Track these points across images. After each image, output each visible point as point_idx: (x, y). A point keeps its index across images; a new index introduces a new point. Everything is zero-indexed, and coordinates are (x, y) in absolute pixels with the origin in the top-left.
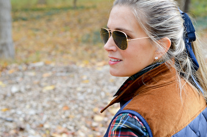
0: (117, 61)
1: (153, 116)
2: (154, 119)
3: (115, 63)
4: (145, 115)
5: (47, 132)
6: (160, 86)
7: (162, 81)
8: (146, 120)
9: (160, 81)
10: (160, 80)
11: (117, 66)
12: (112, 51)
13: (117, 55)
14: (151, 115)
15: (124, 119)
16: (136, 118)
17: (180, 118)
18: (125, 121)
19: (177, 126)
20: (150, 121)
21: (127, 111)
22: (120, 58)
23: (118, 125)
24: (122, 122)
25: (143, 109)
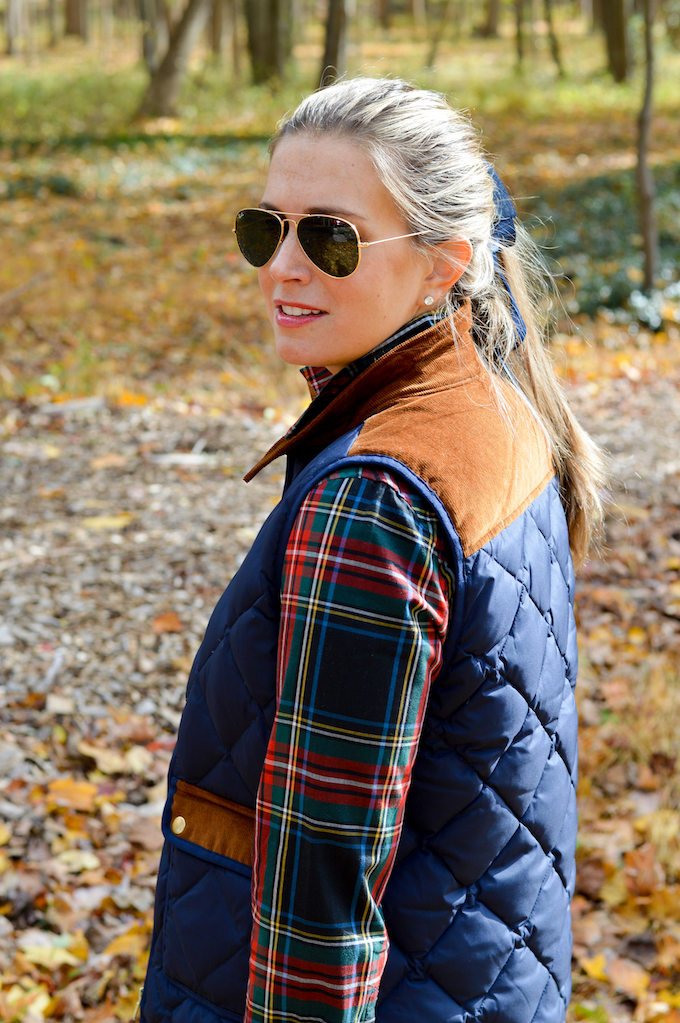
0: (312, 314)
1: (446, 472)
2: (450, 478)
3: (307, 322)
4: (422, 468)
5: (59, 735)
6: (442, 388)
7: (445, 374)
8: (427, 484)
9: (440, 373)
10: (439, 368)
11: (312, 329)
12: (296, 284)
13: (312, 296)
14: (439, 469)
15: (353, 491)
16: (390, 482)
17: (511, 482)
18: (358, 499)
19: (507, 504)
20: (439, 483)
21: (364, 458)
22: (322, 306)
23: (335, 511)
24: (349, 503)
25: (417, 451)
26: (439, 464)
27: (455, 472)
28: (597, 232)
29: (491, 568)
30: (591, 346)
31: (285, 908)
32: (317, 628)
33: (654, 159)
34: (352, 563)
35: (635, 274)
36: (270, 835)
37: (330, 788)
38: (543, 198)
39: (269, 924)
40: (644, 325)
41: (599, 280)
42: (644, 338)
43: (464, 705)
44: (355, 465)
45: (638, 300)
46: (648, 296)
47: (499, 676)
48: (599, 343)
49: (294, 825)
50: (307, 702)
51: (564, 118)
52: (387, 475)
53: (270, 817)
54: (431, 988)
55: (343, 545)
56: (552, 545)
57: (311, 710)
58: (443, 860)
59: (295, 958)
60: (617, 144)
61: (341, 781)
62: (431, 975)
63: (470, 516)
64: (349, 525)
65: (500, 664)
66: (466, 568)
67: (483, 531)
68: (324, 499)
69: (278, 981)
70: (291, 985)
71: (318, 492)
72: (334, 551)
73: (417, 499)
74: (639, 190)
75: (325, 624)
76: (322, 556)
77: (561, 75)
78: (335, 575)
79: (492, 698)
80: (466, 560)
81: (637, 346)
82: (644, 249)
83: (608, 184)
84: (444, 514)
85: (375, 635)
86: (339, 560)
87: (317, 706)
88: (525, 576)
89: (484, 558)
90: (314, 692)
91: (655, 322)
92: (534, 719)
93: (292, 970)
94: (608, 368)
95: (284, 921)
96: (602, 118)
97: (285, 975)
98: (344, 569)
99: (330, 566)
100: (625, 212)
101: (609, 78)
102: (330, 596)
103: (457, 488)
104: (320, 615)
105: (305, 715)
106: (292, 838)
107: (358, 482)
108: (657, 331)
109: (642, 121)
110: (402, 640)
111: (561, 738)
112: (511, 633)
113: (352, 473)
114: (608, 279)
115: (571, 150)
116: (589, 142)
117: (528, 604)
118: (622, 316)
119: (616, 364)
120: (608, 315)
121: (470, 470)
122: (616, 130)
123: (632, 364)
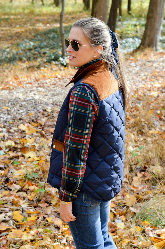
4: (93, 86)
8: (93, 89)
10: (99, 69)
11: (73, 60)
15: (80, 89)
16: (86, 88)
17: (110, 89)
18: (81, 91)
19: (109, 93)
20: (95, 89)
21: (83, 84)
22: (75, 56)
23: (77, 93)
24: (79, 91)
25: (92, 83)
26: (96, 85)
27: (98, 87)
28: (51, 42)
29: (105, 104)
30: (50, 70)
31: (68, 160)
32: (74, 112)
33: (64, 25)
34: (79, 101)
35: (60, 53)
36: (66, 147)
37: (75, 139)
38: (38, 34)
39: (66, 162)
40: (62, 65)
41: (52, 54)
42: (62, 68)
43: (101, 127)
44: (81, 85)
45: (61, 59)
46: (64, 58)
47: (108, 122)
48: (51, 69)
49: (70, 146)
50: (72, 125)
51: (44, 15)
52: (86, 87)
53: (66, 144)
54: (95, 175)
55: (78, 98)
56: (119, 100)
57: (72, 126)
58: (98, 153)
59: (70, 168)
60: (56, 21)
61: (77, 138)
62: (96, 173)
63: (101, 94)
64: (79, 95)
65: (107, 120)
66: (100, 103)
67: (103, 97)
68: (75, 91)
69: (67, 172)
70: (69, 173)
71: (74, 89)
72: (76, 99)
73: (91, 91)
74: (61, 32)
75: (75, 112)
76: (74, 100)
77: (43, 4)
78: (76, 103)
79: (106, 126)
80: (100, 102)
81: (61, 70)
82: (62, 46)
83: (54, 31)
84: (96, 94)
85: (83, 114)
86: (77, 101)
87: (73, 126)
88: (112, 105)
89: (104, 101)
90: (73, 123)
91: (65, 64)
92: (115, 130)
93: (69, 170)
94: (53, 75)
95: (68, 162)
96: (53, 15)
97: (68, 171)
98: (78, 103)
99: (76, 102)
100: (58, 37)
101: (54, 5)
102: (76, 107)
103: (99, 90)
104: (74, 110)
105: (71, 127)
106: (69, 148)
107: (81, 88)
108: (65, 66)
109: (61, 15)
110: (87, 115)
111: (121, 134)
112: (110, 115)
113: (80, 86)
114: (54, 54)
115: (45, 23)
116: (50, 20)
117: (113, 110)
118: (57, 63)
119: (55, 74)
120: (54, 62)
121: (102, 87)
122: (56, 18)
123: (59, 75)
